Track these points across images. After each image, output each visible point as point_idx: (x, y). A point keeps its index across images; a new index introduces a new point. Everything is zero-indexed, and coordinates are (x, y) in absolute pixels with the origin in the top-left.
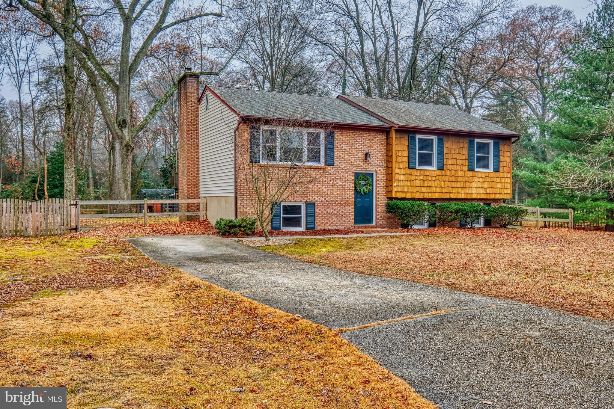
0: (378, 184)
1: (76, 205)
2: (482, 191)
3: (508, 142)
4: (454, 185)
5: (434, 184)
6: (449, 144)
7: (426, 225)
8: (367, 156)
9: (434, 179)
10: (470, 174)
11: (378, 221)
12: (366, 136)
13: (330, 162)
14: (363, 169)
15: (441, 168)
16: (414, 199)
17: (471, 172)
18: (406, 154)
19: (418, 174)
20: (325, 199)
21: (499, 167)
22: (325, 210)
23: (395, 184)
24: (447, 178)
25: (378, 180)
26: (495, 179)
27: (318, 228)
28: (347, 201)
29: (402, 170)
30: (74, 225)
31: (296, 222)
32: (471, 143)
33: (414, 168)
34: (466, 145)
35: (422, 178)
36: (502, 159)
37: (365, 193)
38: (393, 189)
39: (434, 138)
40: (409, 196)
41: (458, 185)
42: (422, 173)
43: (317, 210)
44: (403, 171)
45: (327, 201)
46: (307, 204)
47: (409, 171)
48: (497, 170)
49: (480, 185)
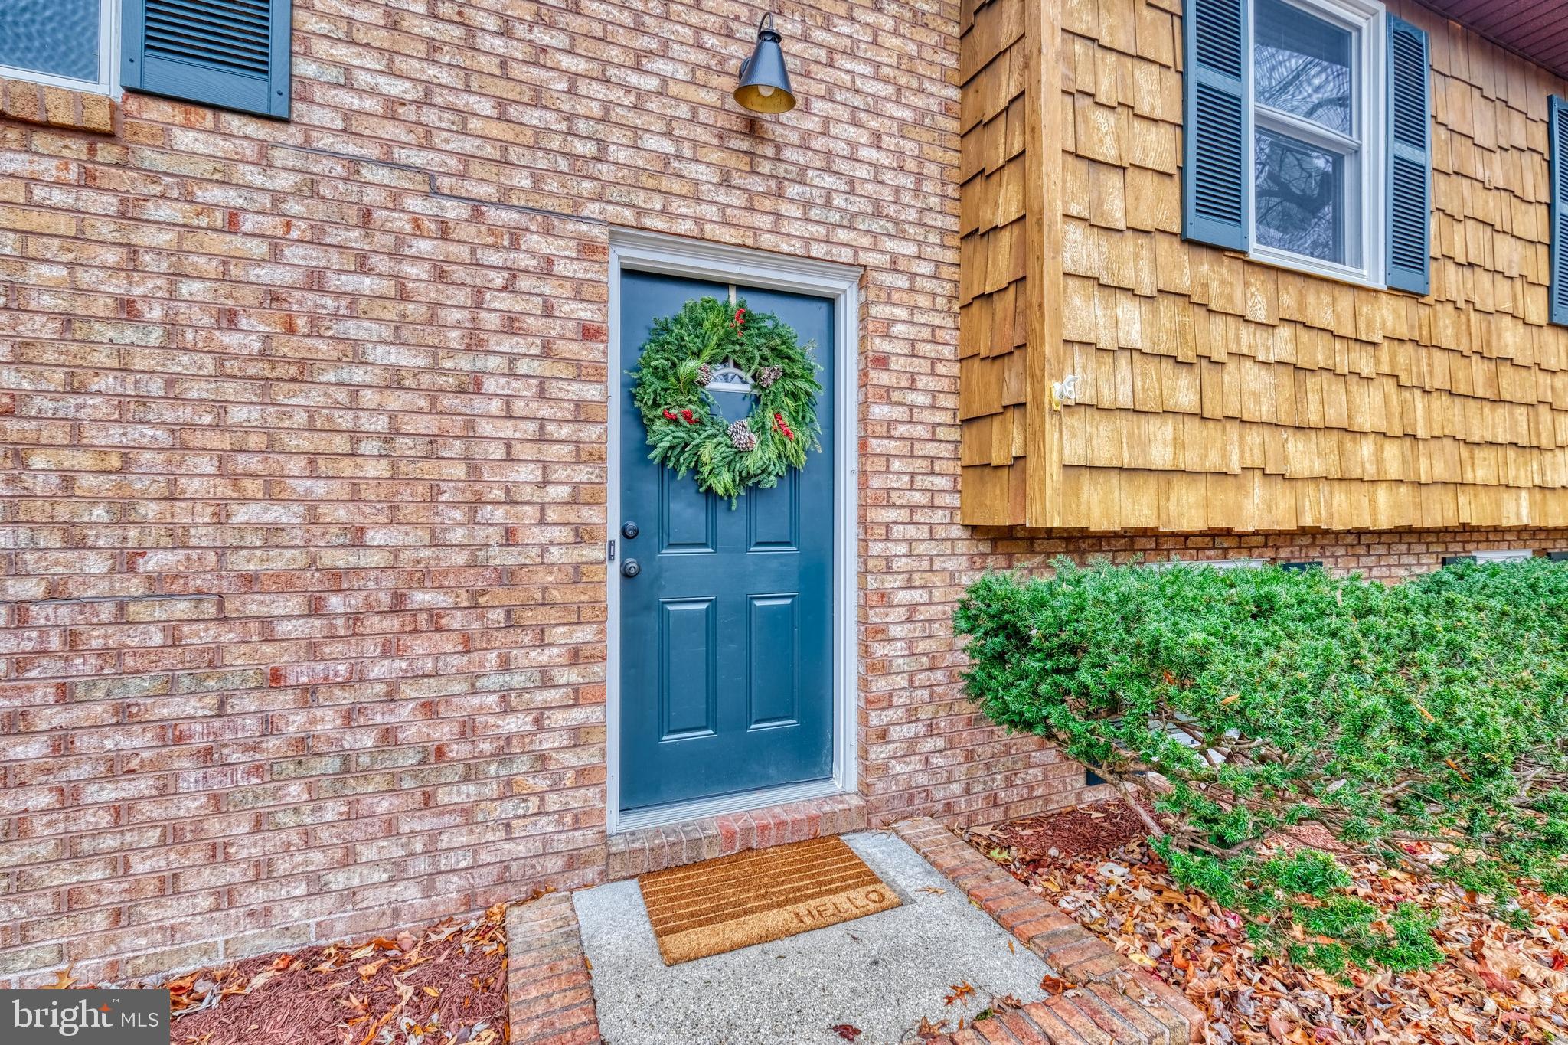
0: (886, 396)
4: (1478, 424)
5: (1368, 407)
6: (1455, 103)
9: (1367, 364)
10: (1557, 349)
11: (879, 753)
14: (716, 230)
15: (1409, 279)
17: (1562, 339)
18: (1156, 95)
19: (1257, 301)
20: (127, 561)
22: (125, 716)
23: (1058, 389)
25: (882, 362)
28: (507, 577)
29: (1129, 245)
34: (1542, 140)
35: (1282, 344)
37: (751, 485)
38: (1035, 437)
39: (1367, 22)
41: (1501, 425)
42: (1286, 300)
44: (1131, 264)
45: (159, 587)
47: (1189, 273)
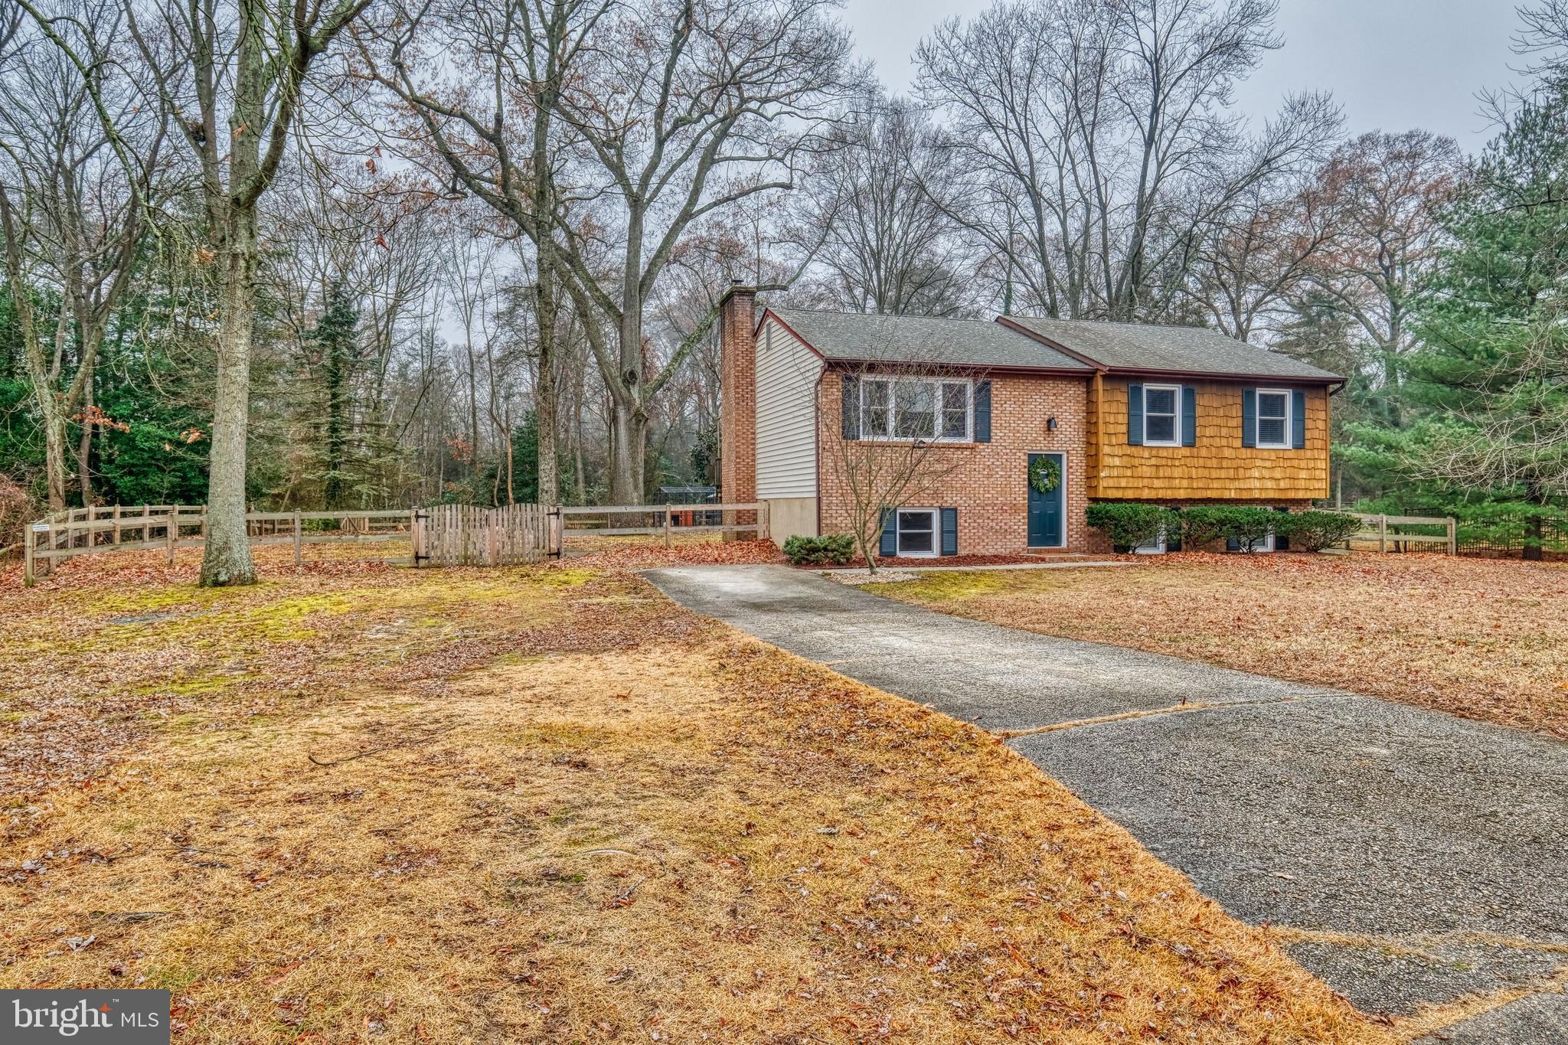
0: (1072, 474)
1: (557, 514)
2: (1269, 484)
3: (1322, 393)
4: (1215, 474)
5: (1177, 472)
6: (1205, 400)
7: (1162, 548)
8: (1050, 423)
9: (1177, 463)
10: (1246, 453)
11: (1071, 539)
12: (1048, 386)
13: (983, 435)
14: (1042, 447)
15: (1190, 442)
16: (1138, 500)
17: (1249, 451)
18: (1123, 419)
19: (1146, 455)
20: (975, 501)
21: (1304, 440)
22: (975, 521)
23: (1102, 474)
24: (1201, 462)
25: (1071, 467)
26: (1295, 463)
27: (962, 552)
28: (1015, 505)
29: (1117, 447)
30: (554, 546)
31: (924, 543)
32: (1249, 397)
33: (1138, 444)
34: (1239, 400)
35: (1153, 461)
36: (1309, 424)
37: (1047, 490)
38: (1098, 482)
39: (1178, 389)
40: (1130, 495)
41: (1223, 474)
42: (1154, 452)
43: (961, 521)
44: (1118, 451)
45: (978, 504)
46: (942, 510)
47: (1128, 450)
48: (1299, 445)
49: (1266, 473)
